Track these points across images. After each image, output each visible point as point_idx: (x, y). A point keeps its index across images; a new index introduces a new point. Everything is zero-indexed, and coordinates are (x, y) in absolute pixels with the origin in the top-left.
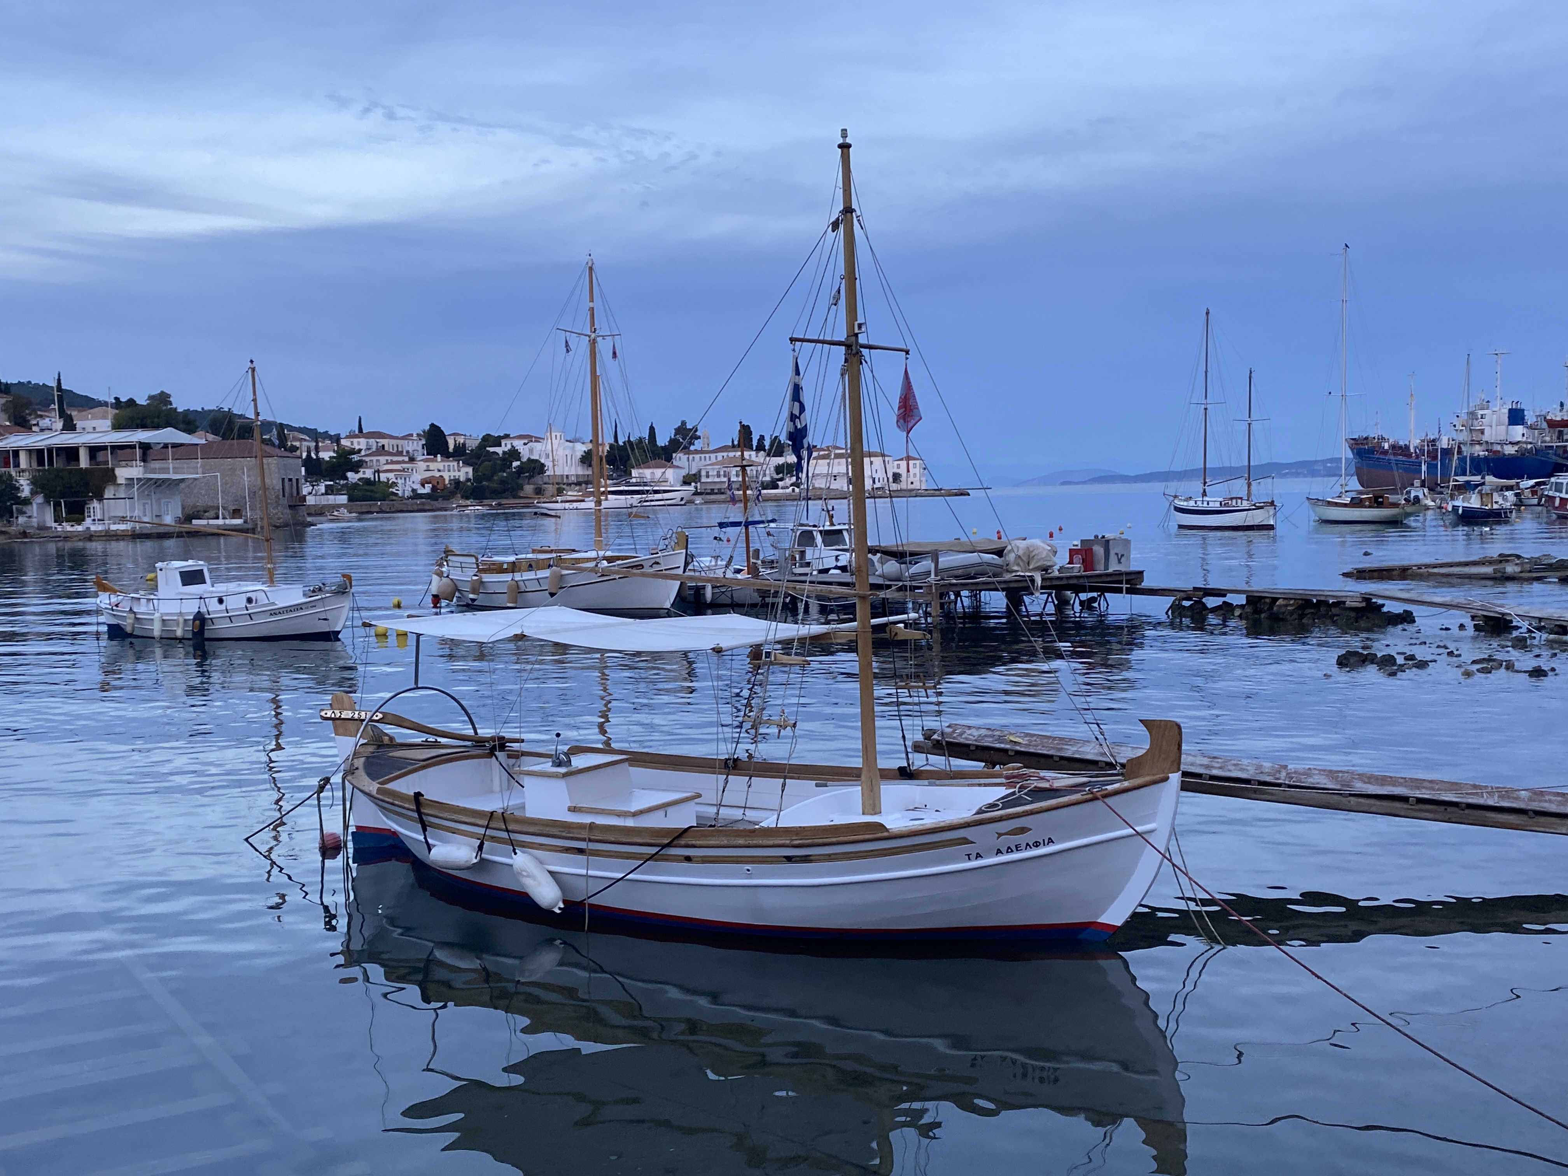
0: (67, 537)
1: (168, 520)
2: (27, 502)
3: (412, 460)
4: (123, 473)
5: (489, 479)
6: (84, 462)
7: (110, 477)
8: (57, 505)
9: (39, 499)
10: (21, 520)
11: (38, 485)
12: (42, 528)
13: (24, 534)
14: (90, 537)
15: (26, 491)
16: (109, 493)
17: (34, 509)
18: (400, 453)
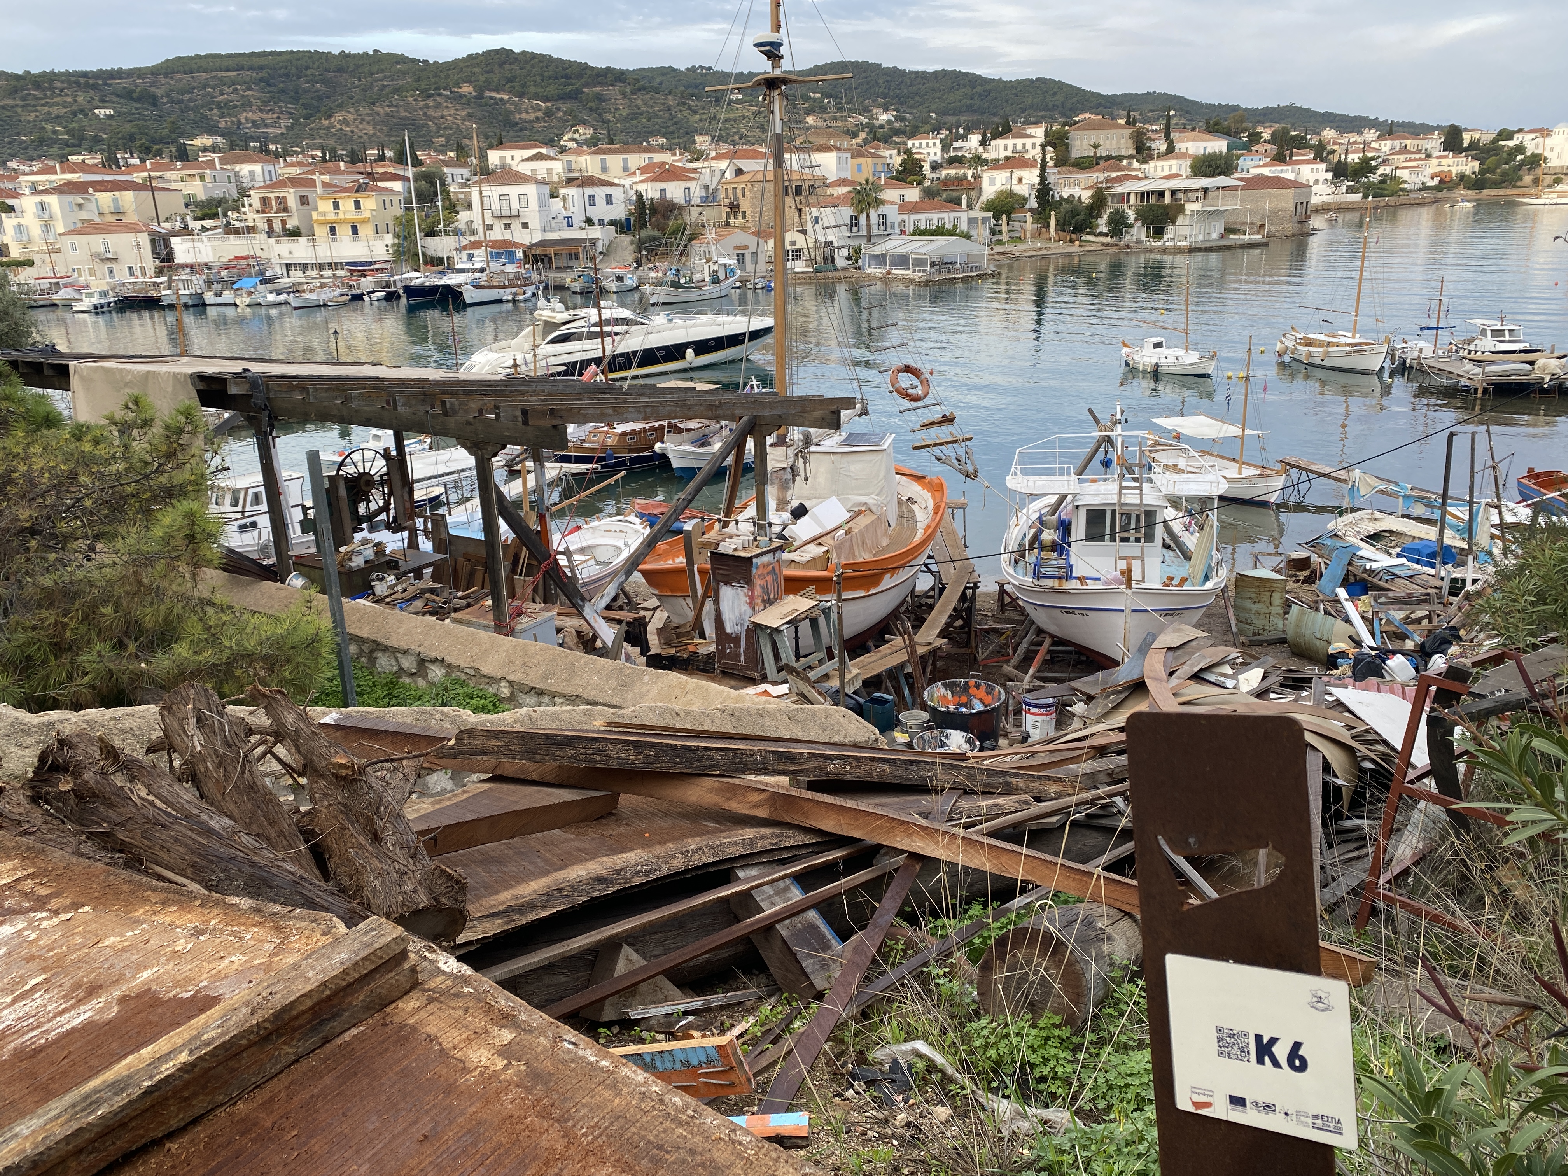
0: (1151, 250)
1: (1215, 236)
2: (1131, 226)
3: (1428, 156)
4: (1189, 207)
5: (1493, 172)
6: (1167, 200)
7: (1181, 209)
8: (1148, 228)
9: (1139, 224)
10: (1128, 236)
11: (1139, 215)
12: (1138, 242)
13: (1128, 247)
14: (1164, 250)
15: (1131, 219)
16: (1179, 221)
17: (1135, 231)
18: (1419, 151)
